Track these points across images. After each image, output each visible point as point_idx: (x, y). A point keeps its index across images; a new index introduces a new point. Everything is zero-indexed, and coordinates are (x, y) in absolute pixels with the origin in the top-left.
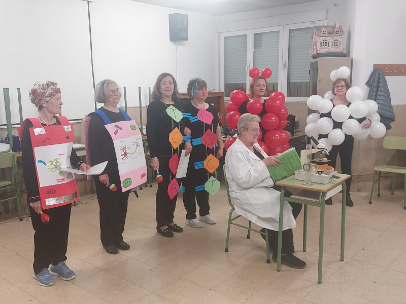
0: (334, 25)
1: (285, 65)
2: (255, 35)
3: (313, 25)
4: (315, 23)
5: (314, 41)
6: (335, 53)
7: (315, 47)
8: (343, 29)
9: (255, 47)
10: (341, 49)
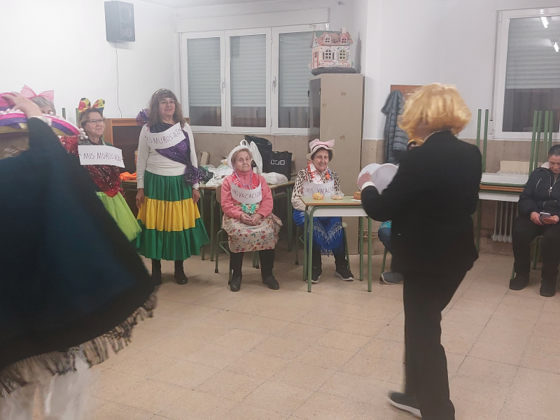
0: (339, 30)
1: (274, 82)
2: (232, 38)
3: (312, 29)
4: (315, 26)
5: (314, 50)
6: (342, 68)
7: (316, 59)
8: (352, 37)
9: (232, 56)
10: (349, 63)
